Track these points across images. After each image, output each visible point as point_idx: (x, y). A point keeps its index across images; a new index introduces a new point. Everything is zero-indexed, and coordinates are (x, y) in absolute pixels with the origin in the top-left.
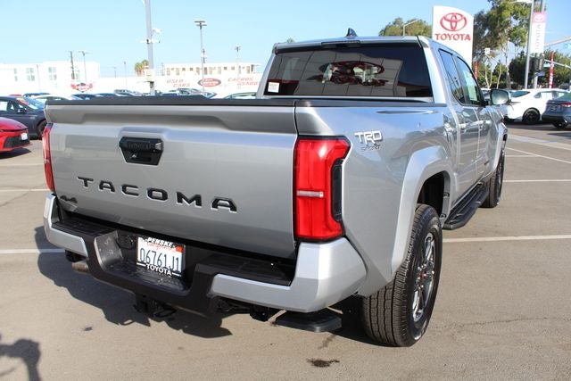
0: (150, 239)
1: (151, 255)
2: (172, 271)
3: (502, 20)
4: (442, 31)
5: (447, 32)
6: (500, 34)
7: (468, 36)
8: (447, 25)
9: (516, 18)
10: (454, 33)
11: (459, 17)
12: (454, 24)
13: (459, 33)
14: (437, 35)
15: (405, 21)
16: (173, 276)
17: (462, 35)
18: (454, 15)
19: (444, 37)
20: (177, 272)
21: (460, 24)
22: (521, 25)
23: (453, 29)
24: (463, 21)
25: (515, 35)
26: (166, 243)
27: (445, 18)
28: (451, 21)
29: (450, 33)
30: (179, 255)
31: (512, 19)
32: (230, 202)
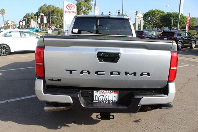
0: (100, 91)
1: (101, 97)
2: (112, 101)
3: (80, 7)
4: (67, 10)
5: (69, 10)
6: (80, 12)
7: (75, 12)
8: (68, 8)
9: (85, 7)
10: (71, 11)
11: (72, 6)
12: (70, 8)
13: (72, 11)
14: (65, 11)
15: (48, 5)
16: (113, 103)
17: (73, 12)
18: (71, 5)
19: (67, 12)
20: (115, 101)
21: (73, 8)
22: (86, 9)
23: (70, 9)
24: (73, 7)
25: (85, 12)
26: (109, 91)
27: (67, 5)
28: (70, 7)
29: (70, 11)
30: (116, 95)
31: (83, 7)
32: (148, 73)
